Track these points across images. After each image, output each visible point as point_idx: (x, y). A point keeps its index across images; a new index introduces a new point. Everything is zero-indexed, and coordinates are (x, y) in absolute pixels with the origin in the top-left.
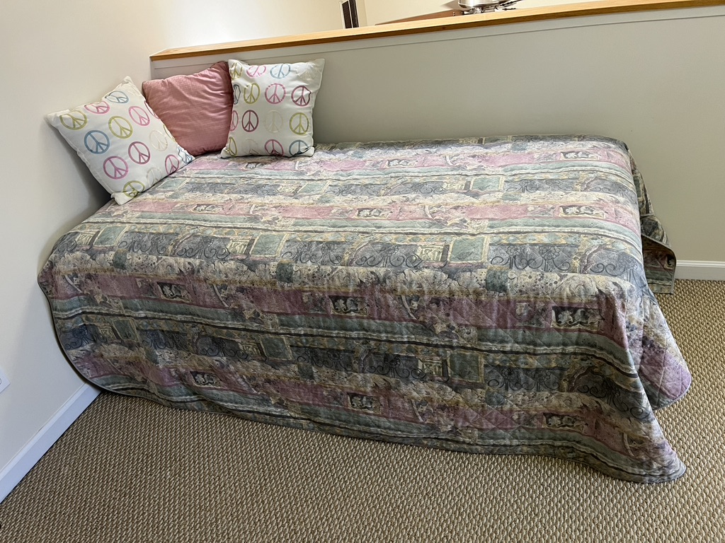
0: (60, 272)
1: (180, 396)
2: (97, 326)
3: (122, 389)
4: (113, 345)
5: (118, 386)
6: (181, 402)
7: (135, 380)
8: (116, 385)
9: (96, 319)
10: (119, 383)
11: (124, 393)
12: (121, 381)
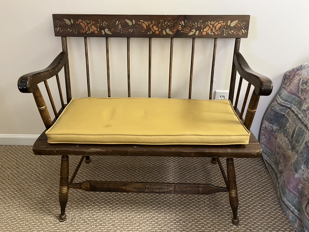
0: (301, 75)
1: (289, 202)
2: (289, 121)
3: (268, 163)
4: (287, 139)
5: (268, 159)
6: (286, 205)
7: (278, 166)
8: (268, 158)
9: (292, 117)
10: (270, 159)
11: (267, 165)
12: (271, 159)
